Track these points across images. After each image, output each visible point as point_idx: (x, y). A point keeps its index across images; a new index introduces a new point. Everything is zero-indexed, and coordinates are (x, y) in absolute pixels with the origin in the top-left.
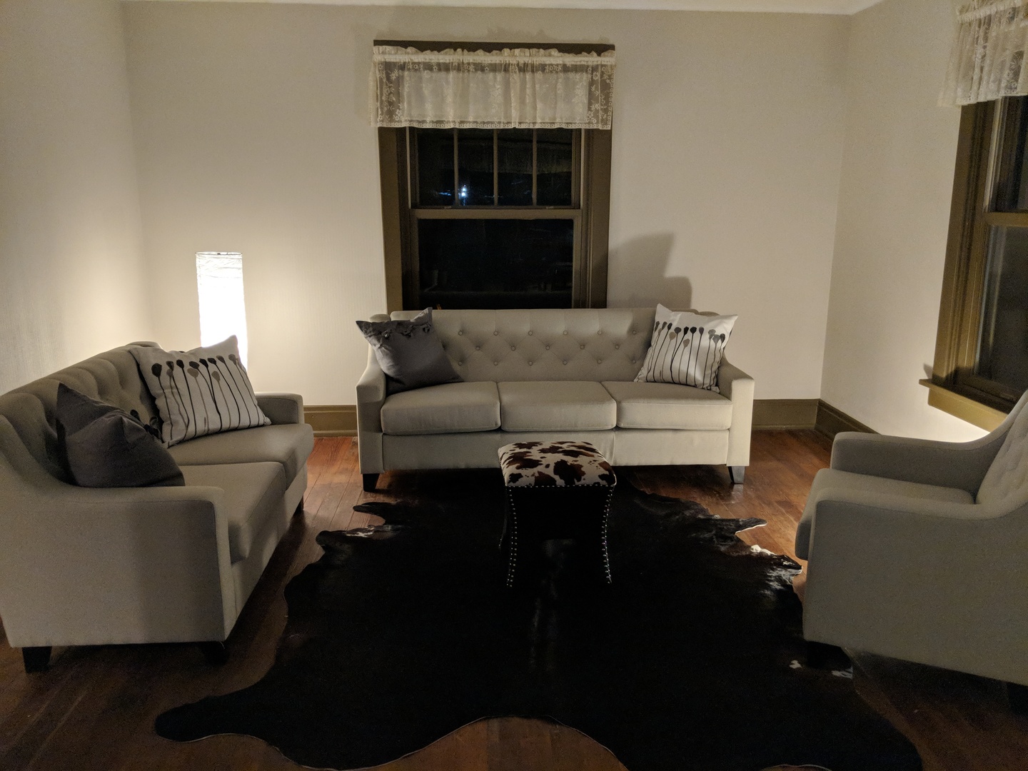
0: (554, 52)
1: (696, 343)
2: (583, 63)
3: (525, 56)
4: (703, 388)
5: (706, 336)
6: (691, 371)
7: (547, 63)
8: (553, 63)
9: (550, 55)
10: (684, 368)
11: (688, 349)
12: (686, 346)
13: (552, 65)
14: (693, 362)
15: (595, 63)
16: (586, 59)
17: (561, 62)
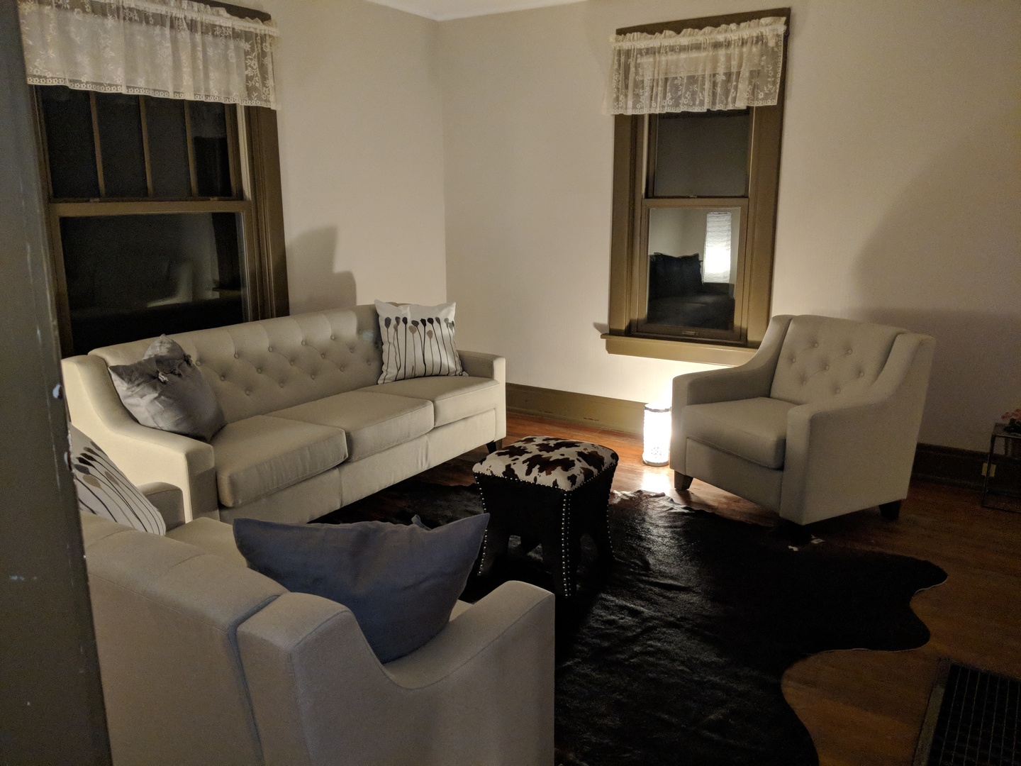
0: (223, 11)
1: (438, 332)
2: (252, 30)
3: (193, 11)
4: (455, 375)
5: (444, 325)
6: (445, 361)
7: (217, 23)
8: (222, 25)
9: (218, 15)
10: (437, 359)
11: (433, 339)
12: (431, 337)
13: (221, 27)
14: (443, 352)
15: (263, 32)
16: (251, 25)
17: (230, 25)
